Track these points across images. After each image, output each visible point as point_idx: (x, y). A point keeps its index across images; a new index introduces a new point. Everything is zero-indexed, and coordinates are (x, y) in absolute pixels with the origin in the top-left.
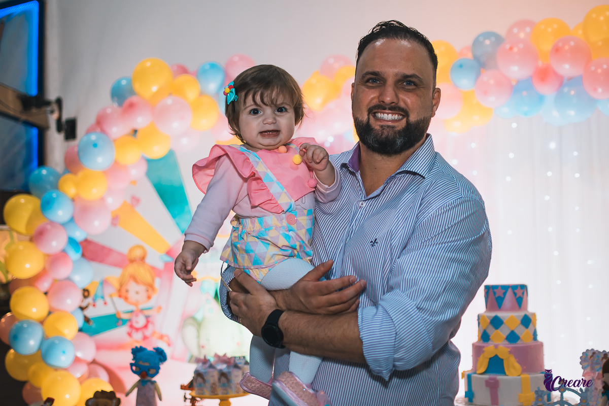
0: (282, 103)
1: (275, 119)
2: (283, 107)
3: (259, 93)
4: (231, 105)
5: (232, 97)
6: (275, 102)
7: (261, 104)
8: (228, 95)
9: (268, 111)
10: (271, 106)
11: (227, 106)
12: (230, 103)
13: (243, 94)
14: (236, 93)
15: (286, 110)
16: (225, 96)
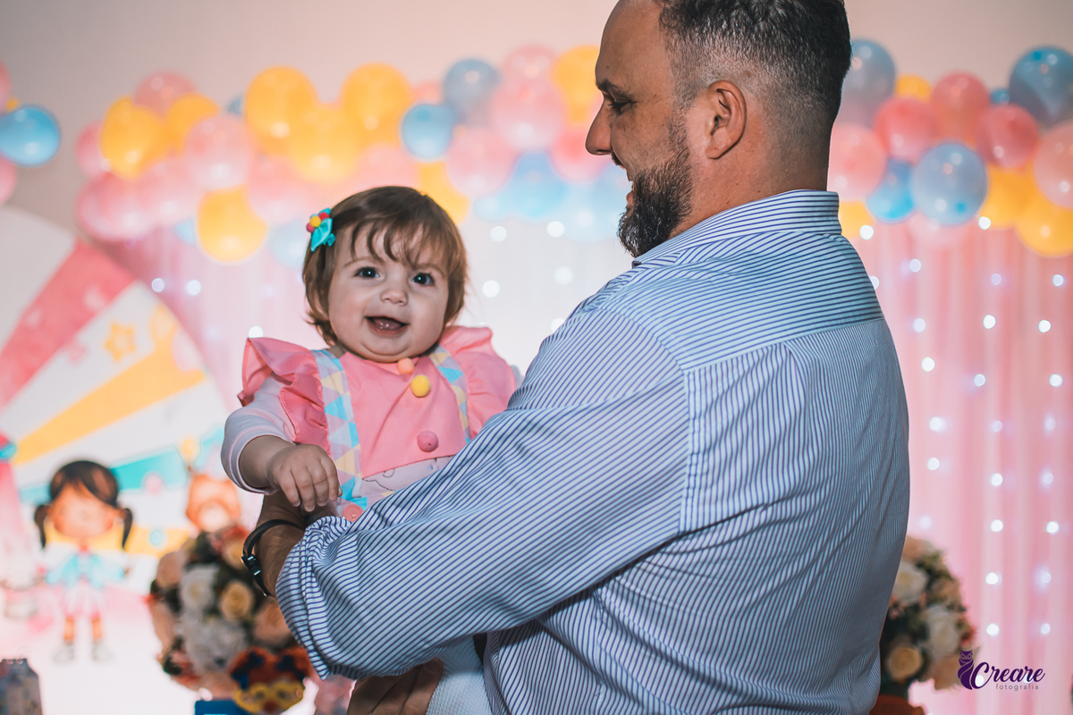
0: (428, 265)
1: (406, 296)
2: (429, 275)
3: (384, 232)
4: (318, 252)
5: (325, 236)
6: (413, 260)
7: (384, 256)
8: (316, 231)
9: (397, 273)
10: (404, 264)
11: (310, 254)
12: (317, 248)
13: (348, 231)
14: (334, 230)
15: (433, 282)
16: (309, 234)
